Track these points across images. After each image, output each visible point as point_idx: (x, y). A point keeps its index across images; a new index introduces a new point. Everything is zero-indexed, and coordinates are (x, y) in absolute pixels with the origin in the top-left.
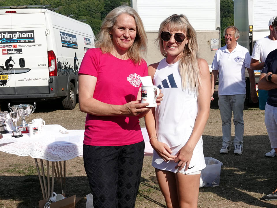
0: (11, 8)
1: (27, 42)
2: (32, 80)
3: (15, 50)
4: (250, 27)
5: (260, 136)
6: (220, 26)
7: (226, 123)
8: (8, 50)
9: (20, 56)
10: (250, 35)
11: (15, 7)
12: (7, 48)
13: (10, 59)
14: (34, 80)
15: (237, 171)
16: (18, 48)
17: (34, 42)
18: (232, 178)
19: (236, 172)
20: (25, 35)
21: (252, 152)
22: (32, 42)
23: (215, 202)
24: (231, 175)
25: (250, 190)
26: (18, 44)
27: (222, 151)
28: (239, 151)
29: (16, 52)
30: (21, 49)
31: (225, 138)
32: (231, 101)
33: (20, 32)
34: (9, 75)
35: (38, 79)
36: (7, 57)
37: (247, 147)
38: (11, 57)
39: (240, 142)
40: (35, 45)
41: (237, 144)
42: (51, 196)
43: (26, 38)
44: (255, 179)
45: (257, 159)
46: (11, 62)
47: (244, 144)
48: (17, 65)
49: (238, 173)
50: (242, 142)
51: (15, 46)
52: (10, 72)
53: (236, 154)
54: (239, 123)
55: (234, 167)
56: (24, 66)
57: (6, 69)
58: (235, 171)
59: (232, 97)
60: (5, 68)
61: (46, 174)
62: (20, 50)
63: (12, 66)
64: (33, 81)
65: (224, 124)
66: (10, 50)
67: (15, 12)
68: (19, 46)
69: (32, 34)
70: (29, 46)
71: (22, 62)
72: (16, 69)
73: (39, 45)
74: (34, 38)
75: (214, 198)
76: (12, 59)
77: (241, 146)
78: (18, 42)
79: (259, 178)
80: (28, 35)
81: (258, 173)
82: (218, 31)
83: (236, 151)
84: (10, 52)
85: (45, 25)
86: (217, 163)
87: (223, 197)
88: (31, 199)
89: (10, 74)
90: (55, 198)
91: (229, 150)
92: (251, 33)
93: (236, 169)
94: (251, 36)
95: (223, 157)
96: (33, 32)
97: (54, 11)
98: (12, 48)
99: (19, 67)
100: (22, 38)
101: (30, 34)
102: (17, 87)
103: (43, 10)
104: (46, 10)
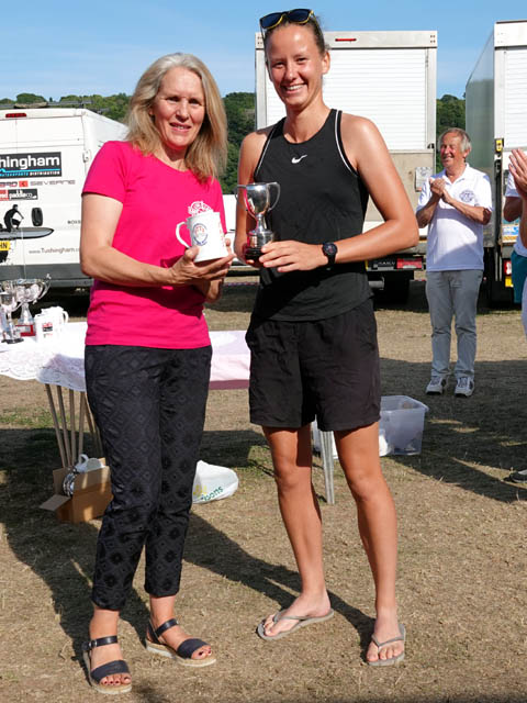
0: (16, 108)
1: (47, 176)
2: (56, 251)
3: (24, 191)
4: (498, 142)
5: (512, 361)
6: (434, 142)
7: (440, 332)
8: (10, 192)
9: (33, 204)
10: (496, 158)
11: (24, 106)
12: (7, 188)
13: (14, 210)
14: (61, 251)
15: (460, 426)
16: (30, 187)
17: (60, 175)
18: (448, 440)
19: (457, 429)
20: (43, 162)
21: (494, 392)
22: (57, 175)
23: (409, 484)
24: (446, 433)
25: (484, 462)
26: (29, 180)
27: (430, 388)
28: (465, 389)
29: (24, 195)
30: (36, 190)
31: (437, 362)
32: (452, 284)
33: (33, 155)
34: (12, 242)
35: (68, 250)
36: (8, 206)
37: (482, 382)
38: (15, 206)
39: (468, 372)
40: (62, 182)
41: (463, 375)
42: (76, 463)
43: (45, 167)
44: (495, 441)
45: (502, 405)
46: (16, 216)
47: (477, 376)
48: (27, 222)
49: (461, 430)
50: (472, 371)
51: (23, 184)
52: (14, 236)
53: (460, 395)
54: (466, 331)
55: (454, 419)
56: (41, 224)
57: (5, 230)
58: (455, 426)
59: (454, 275)
60: (4, 227)
61: (68, 426)
62: (34, 192)
63: (17, 223)
64: (58, 253)
65: (436, 333)
66: (14, 192)
67: (24, 115)
68: (31, 182)
69: (57, 159)
70: (51, 183)
71: (37, 215)
72: (26, 230)
73: (69, 182)
74: (60, 167)
75: (410, 476)
76: (19, 209)
77: (470, 380)
78: (29, 176)
79: (504, 440)
80: (50, 161)
81: (503, 431)
82: (431, 150)
83: (459, 390)
84: (15, 196)
85: (81, 142)
86: (417, 406)
87: (428, 475)
88: (41, 472)
89: (15, 239)
90: (85, 465)
91: (446, 387)
92: (499, 153)
93: (456, 422)
94: (499, 161)
95: (433, 400)
96: (58, 154)
97: (101, 114)
98: (18, 188)
99: (32, 226)
100: (38, 167)
101: (52, 159)
102: (27, 266)
103: (79, 111)
104: (84, 110)
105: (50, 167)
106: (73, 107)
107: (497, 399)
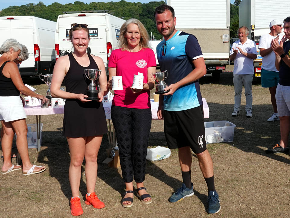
0: (82, 12)
1: (93, 36)
7: (238, 95)
11: (85, 12)
15: (245, 130)
17: (97, 36)
20: (91, 32)
28: (250, 115)
31: (236, 105)
40: (98, 39)
45: (259, 123)
50: (251, 108)
54: (248, 94)
55: (243, 127)
59: (244, 76)
65: (236, 95)
67: (85, 15)
70: (94, 39)
71: (89, 50)
74: (97, 33)
77: (251, 111)
80: (94, 31)
83: (248, 115)
85: (105, 24)
96: (97, 29)
101: (95, 31)
103: (104, 14)
104: (106, 13)
105: (94, 33)
106: (102, 12)
107: (257, 121)
